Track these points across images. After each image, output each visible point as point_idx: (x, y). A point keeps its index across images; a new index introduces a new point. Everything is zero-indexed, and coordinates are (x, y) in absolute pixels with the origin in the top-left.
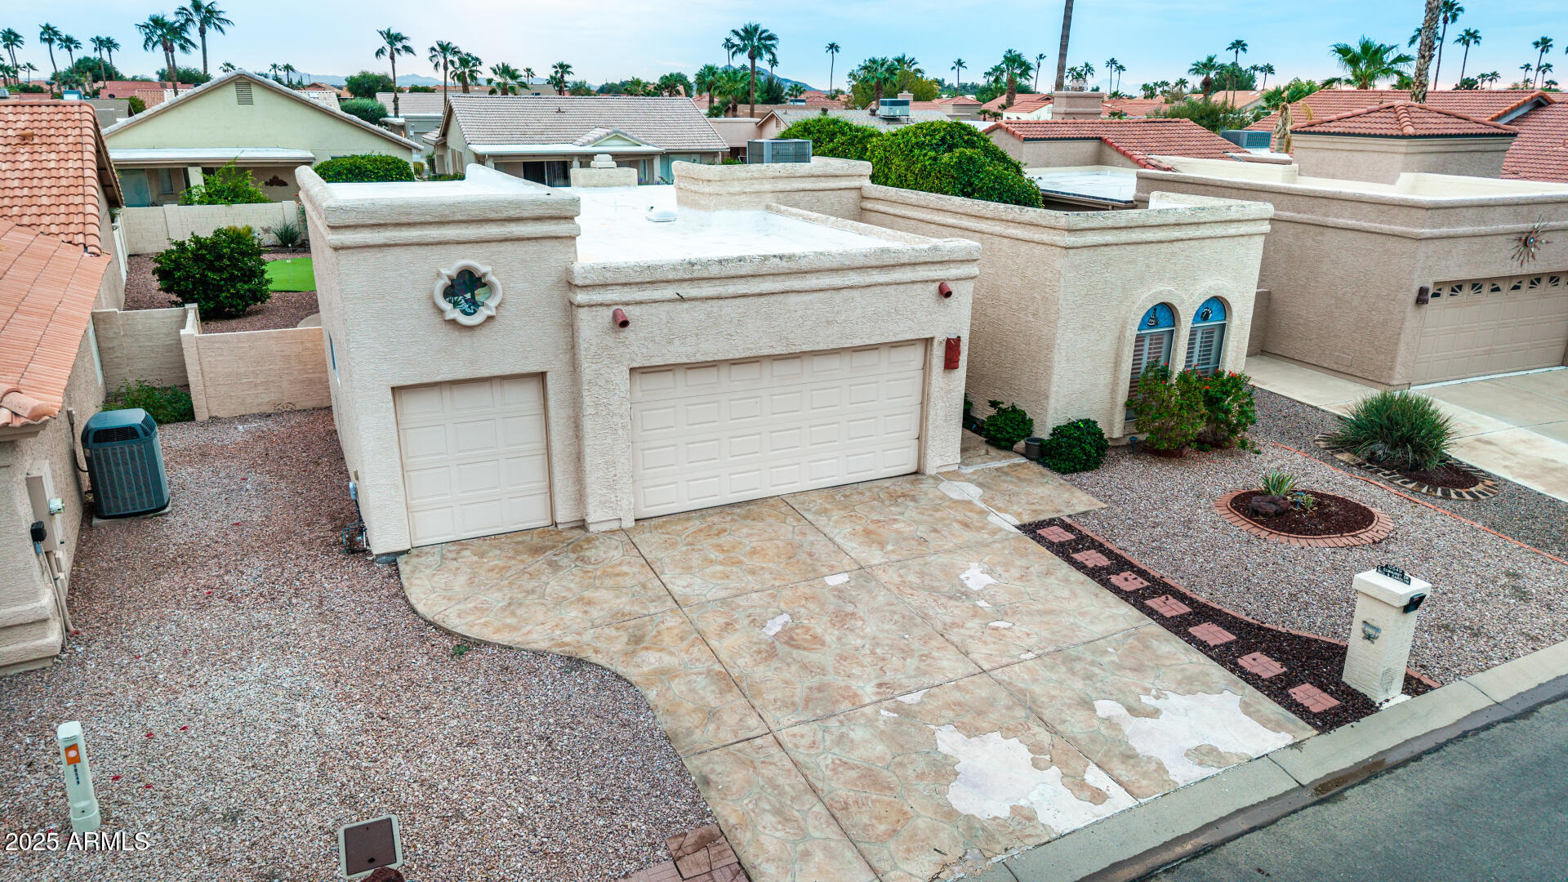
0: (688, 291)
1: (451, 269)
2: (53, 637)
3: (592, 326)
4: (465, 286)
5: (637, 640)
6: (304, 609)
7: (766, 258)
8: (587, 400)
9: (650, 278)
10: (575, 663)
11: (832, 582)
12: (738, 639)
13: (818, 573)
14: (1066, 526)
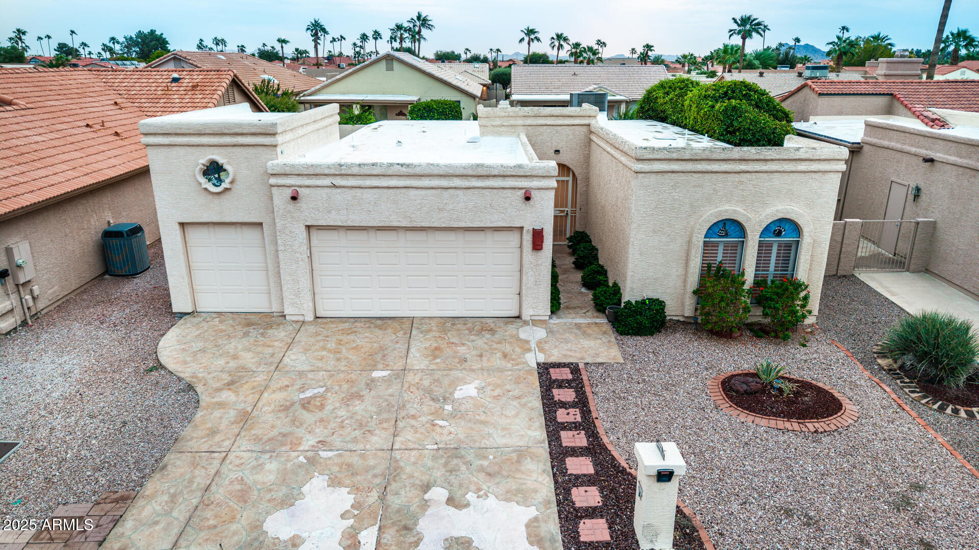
0: (339, 181)
1: (205, 160)
3: (280, 198)
4: (214, 170)
7: (391, 165)
8: (279, 242)
9: (314, 173)
10: (188, 389)
11: (376, 374)
12: (280, 396)
13: (374, 368)
14: (575, 369)
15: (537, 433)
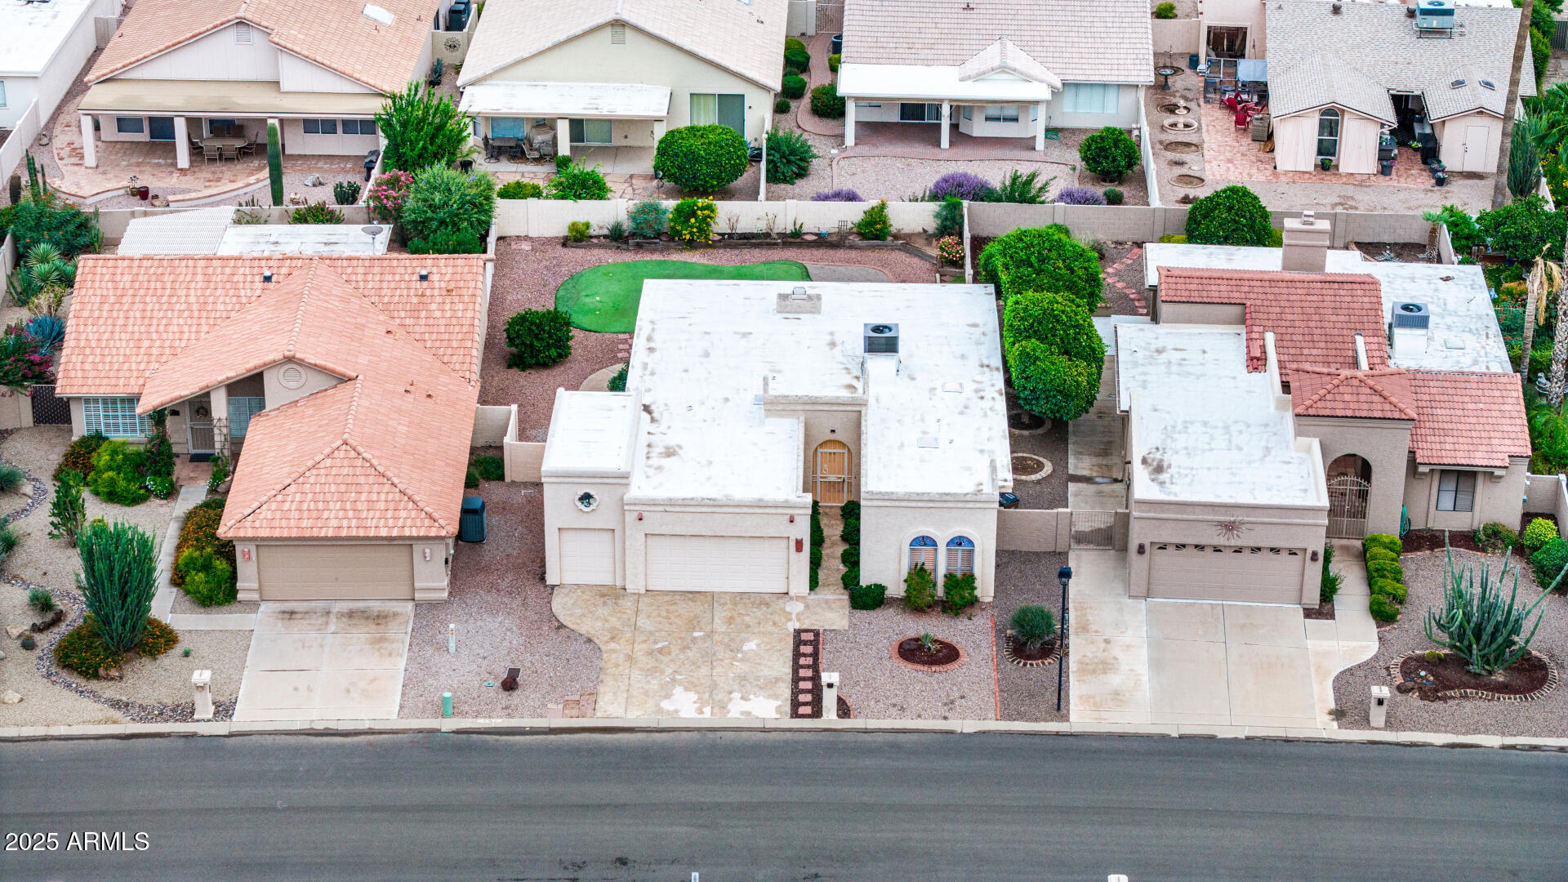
0: (668, 509)
1: (581, 493)
2: (445, 595)
3: (630, 518)
4: (586, 498)
5: (612, 638)
6: (519, 600)
7: (703, 499)
8: (627, 543)
9: (654, 503)
10: (589, 640)
11: (696, 634)
12: (644, 646)
13: (694, 630)
14: (817, 634)
15: (787, 670)
